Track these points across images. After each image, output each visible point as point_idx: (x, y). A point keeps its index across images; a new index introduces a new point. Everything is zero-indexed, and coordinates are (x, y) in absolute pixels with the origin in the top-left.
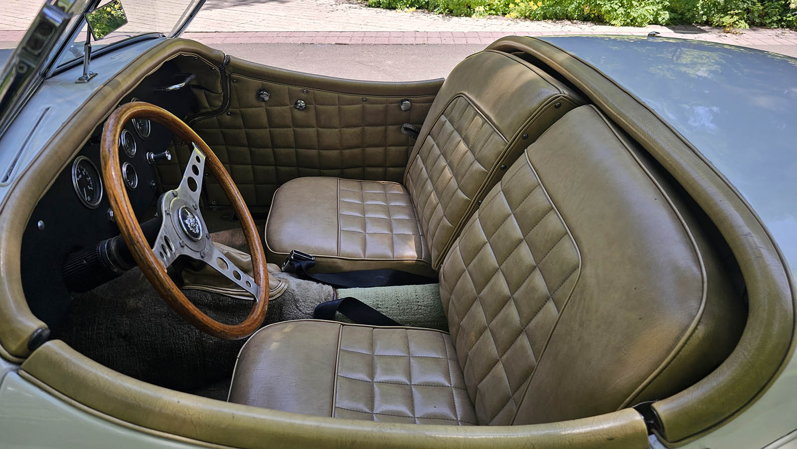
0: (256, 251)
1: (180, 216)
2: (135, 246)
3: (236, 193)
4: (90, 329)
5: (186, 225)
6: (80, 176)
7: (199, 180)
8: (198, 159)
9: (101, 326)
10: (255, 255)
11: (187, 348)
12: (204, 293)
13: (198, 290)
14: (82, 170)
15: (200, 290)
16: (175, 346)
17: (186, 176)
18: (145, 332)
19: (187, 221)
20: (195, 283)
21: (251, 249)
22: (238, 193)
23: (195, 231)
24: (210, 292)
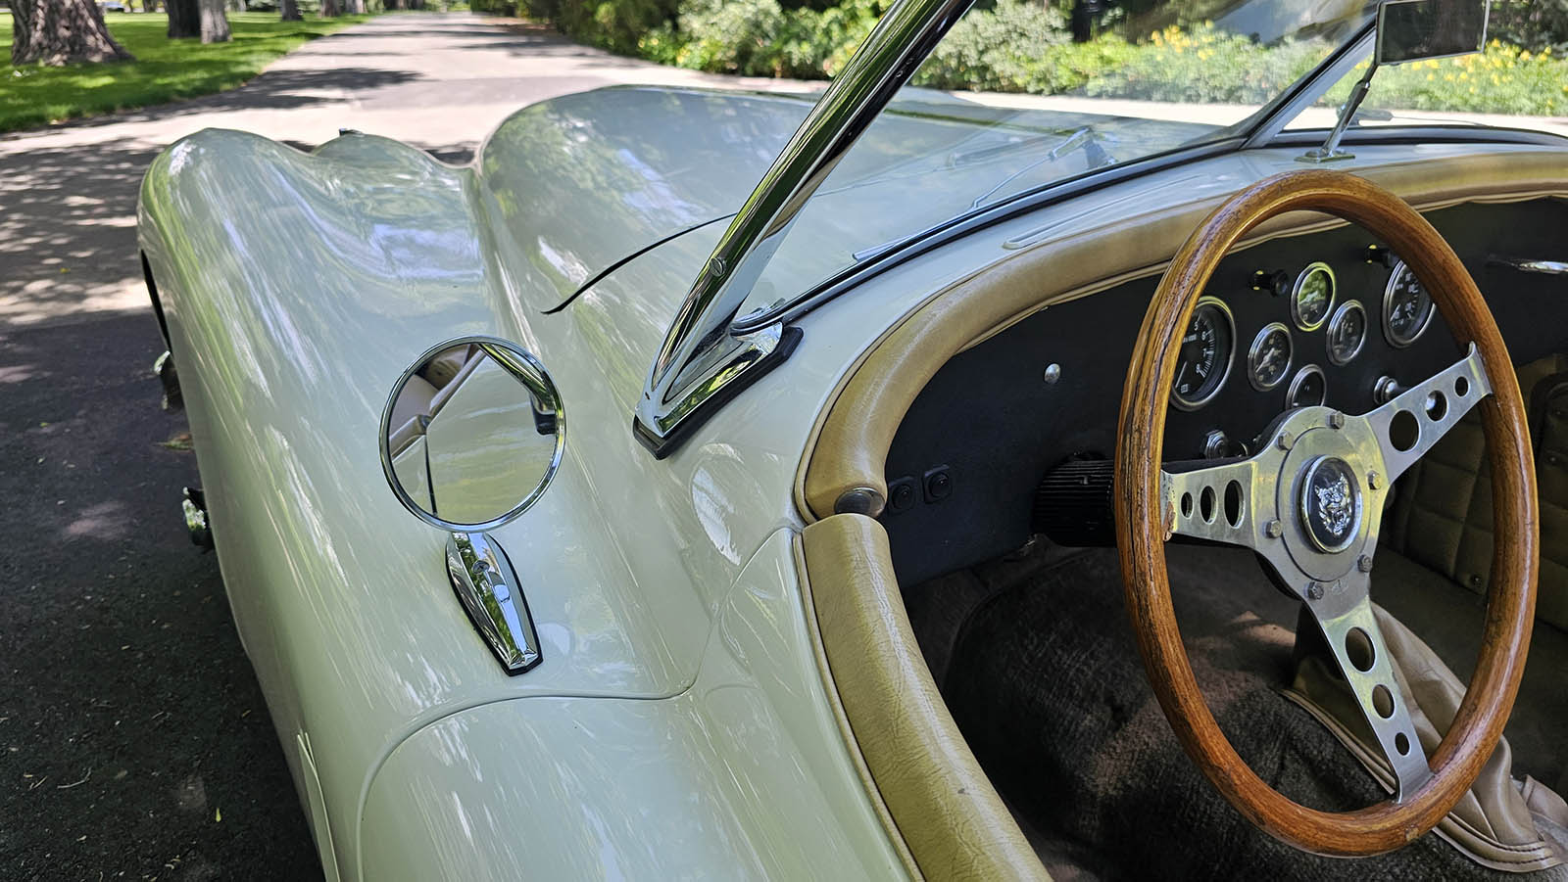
0: (1489, 687)
1: (1311, 473)
2: (1128, 436)
3: (1528, 521)
4: (1074, 655)
5: (1315, 499)
6: (1193, 338)
7: (1430, 433)
8: (1461, 386)
9: (1092, 662)
10: (1479, 696)
11: (1210, 818)
12: (1320, 732)
13: (1312, 717)
14: (1203, 328)
15: (1316, 720)
16: (1191, 795)
17: (1399, 403)
18: (1155, 725)
19: (1321, 493)
20: (1315, 699)
21: (1479, 677)
22: (1533, 523)
23: (1332, 525)
24: (1337, 742)
